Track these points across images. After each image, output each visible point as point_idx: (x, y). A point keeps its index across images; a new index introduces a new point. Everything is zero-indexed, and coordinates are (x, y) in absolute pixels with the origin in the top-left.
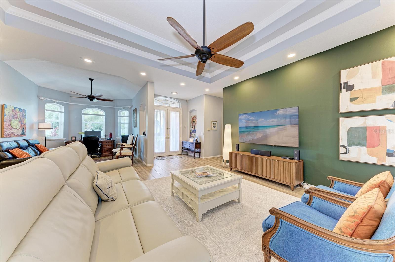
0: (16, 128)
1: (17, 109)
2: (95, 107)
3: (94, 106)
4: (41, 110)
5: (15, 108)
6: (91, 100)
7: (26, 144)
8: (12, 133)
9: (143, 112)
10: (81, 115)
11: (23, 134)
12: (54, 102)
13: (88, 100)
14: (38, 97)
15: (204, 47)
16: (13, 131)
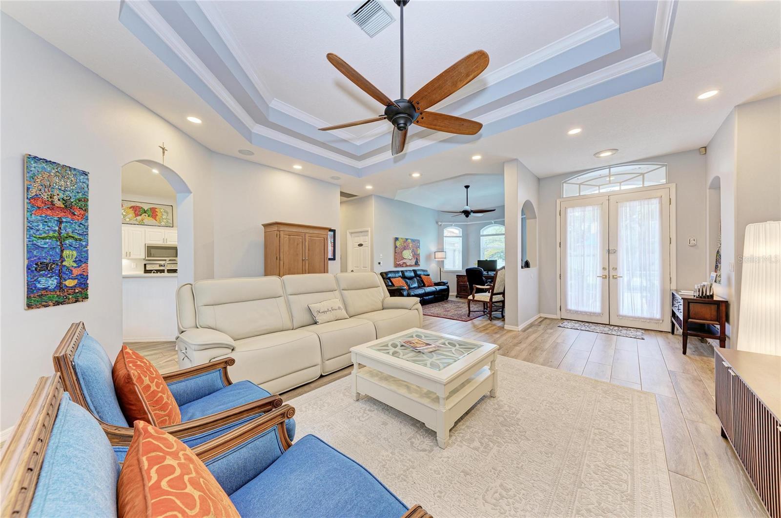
0: (408, 258)
1: (409, 240)
2: (495, 223)
3: (493, 222)
4: (440, 238)
5: (407, 239)
6: (467, 216)
7: (412, 274)
8: (404, 263)
9: (532, 220)
10: (479, 236)
11: (417, 264)
12: (452, 225)
13: (463, 216)
14: (437, 223)
15: (402, 99)
16: (404, 261)
